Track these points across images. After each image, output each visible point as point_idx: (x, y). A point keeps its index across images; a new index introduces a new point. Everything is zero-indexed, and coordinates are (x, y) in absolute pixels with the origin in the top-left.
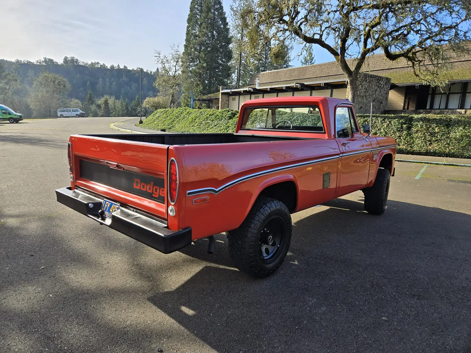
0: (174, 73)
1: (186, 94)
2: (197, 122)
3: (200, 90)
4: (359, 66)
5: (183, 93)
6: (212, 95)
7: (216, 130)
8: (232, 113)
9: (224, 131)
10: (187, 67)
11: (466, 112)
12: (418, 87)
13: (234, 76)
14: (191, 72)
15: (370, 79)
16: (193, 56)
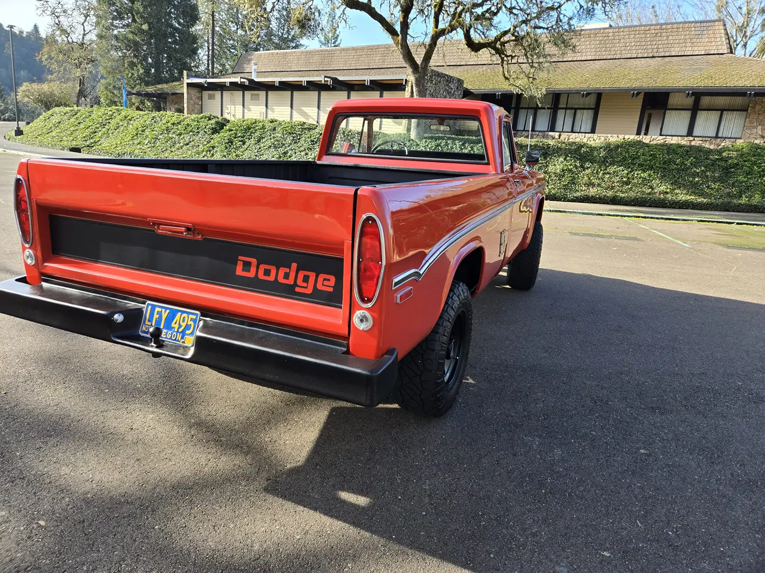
0: (81, 37)
1: (110, 79)
2: (147, 136)
3: (138, 76)
4: (428, 57)
5: (102, 77)
6: (165, 86)
7: (190, 152)
8: (217, 123)
9: (205, 155)
10: (108, 28)
11: (560, 136)
12: (499, 96)
13: (202, 54)
14: (116, 37)
15: (436, 78)
16: (120, 8)
